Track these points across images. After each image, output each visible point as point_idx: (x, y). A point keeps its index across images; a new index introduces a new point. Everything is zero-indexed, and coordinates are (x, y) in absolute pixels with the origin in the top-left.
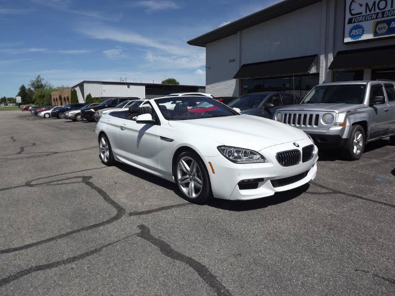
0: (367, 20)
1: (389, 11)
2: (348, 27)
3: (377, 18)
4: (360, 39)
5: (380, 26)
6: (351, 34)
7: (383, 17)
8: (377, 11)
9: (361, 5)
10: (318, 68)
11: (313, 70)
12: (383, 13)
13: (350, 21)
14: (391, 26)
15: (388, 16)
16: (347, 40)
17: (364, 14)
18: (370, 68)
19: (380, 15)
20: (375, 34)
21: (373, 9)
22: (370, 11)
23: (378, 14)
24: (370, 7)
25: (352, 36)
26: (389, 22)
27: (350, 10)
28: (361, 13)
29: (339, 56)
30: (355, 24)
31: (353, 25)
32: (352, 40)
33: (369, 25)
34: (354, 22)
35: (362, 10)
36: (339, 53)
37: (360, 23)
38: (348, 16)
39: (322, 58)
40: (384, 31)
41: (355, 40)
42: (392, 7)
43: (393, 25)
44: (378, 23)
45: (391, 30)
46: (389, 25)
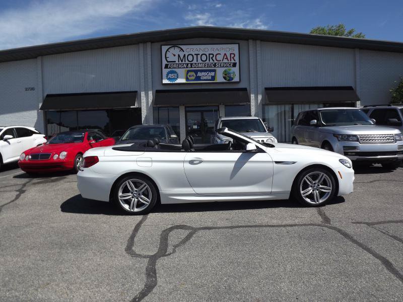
0: (180, 68)
1: (196, 64)
2: (165, 71)
3: (187, 67)
4: (175, 82)
5: (189, 74)
7: (191, 67)
8: (187, 62)
9: (174, 55)
12: (191, 64)
13: (166, 67)
14: (198, 75)
15: (195, 67)
16: (165, 81)
17: (177, 62)
18: (183, 105)
19: (189, 65)
20: (187, 79)
21: (184, 59)
22: (182, 61)
23: (188, 64)
24: (182, 58)
25: (169, 79)
26: (196, 72)
27: (166, 58)
28: (175, 62)
29: (158, 93)
30: (171, 69)
31: (169, 70)
32: (169, 82)
33: (182, 72)
34: (170, 68)
35: (176, 59)
37: (175, 70)
38: (164, 62)
39: (143, 94)
40: (193, 78)
41: (171, 82)
42: (197, 61)
43: (199, 74)
44: (188, 71)
45: (198, 78)
46: (196, 74)
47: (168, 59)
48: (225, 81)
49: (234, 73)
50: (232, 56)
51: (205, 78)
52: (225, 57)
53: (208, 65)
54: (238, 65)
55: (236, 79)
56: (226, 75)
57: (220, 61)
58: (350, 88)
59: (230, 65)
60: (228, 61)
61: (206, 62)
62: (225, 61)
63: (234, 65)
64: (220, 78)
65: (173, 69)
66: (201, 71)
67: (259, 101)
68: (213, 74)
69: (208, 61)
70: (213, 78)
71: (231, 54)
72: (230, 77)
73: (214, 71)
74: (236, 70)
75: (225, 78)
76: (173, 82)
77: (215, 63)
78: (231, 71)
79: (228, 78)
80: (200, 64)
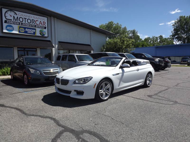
0: (15, 24)
1: (24, 23)
2: (5, 25)
3: (19, 25)
4: (12, 32)
5: (21, 29)
6: (7, 29)
7: (22, 25)
8: (19, 21)
9: (11, 16)
12: (22, 23)
15: (24, 25)
16: (5, 31)
17: (13, 20)
18: (17, 47)
20: (19, 32)
21: (17, 20)
22: (16, 20)
23: (19, 23)
24: (16, 19)
26: (25, 28)
28: (11, 20)
30: (9, 24)
33: (16, 27)
34: (8, 23)
35: (12, 18)
37: (12, 25)
38: (4, 19)
40: (23, 31)
41: (9, 32)
42: (25, 22)
43: (27, 30)
44: (20, 27)
45: (26, 32)
46: (25, 30)
47: (6, 17)
48: (40, 35)
49: (45, 32)
50: (44, 23)
51: (30, 32)
52: (41, 23)
53: (31, 25)
54: (47, 28)
55: (46, 35)
56: (41, 32)
57: (38, 24)
58: (89, 45)
59: (43, 27)
60: (42, 25)
61: (30, 24)
62: (41, 25)
63: (45, 28)
64: (38, 34)
65: (10, 24)
66: (28, 28)
67: (56, 48)
68: (34, 31)
69: (31, 23)
70: (34, 33)
71: (43, 22)
72: (43, 34)
73: (35, 29)
74: (46, 30)
75: (40, 34)
76: (11, 32)
77: (36, 25)
78: (44, 31)
79: (42, 34)
80: (27, 24)
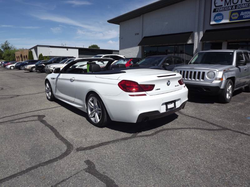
0: (226, 10)
1: (240, 5)
2: (213, 14)
3: (232, 9)
4: (221, 23)
5: (234, 14)
6: (215, 19)
7: (236, 8)
8: (232, 4)
9: (222, 1)
10: (193, 40)
11: (190, 42)
12: (236, 6)
13: (215, 11)
14: (241, 15)
15: (239, 8)
16: (213, 23)
17: (224, 6)
18: (226, 41)
19: (234, 7)
20: (231, 19)
21: (230, 3)
22: (228, 4)
23: (232, 6)
24: (228, 2)
25: (215, 21)
26: (239, 12)
27: (215, 4)
28: (222, 6)
29: (207, 33)
30: (218, 13)
31: (216, 13)
32: (216, 23)
33: (227, 13)
34: (217, 11)
36: (207, 31)
37: (221, 12)
38: (213, 7)
39: (196, 34)
40: (236, 18)
41: (217, 23)
42: (241, 2)
44: (232, 13)
45: (241, 17)
51: (247, 16)
65: (220, 12)
66: (244, 11)
76: (219, 23)
80: (243, 5)
